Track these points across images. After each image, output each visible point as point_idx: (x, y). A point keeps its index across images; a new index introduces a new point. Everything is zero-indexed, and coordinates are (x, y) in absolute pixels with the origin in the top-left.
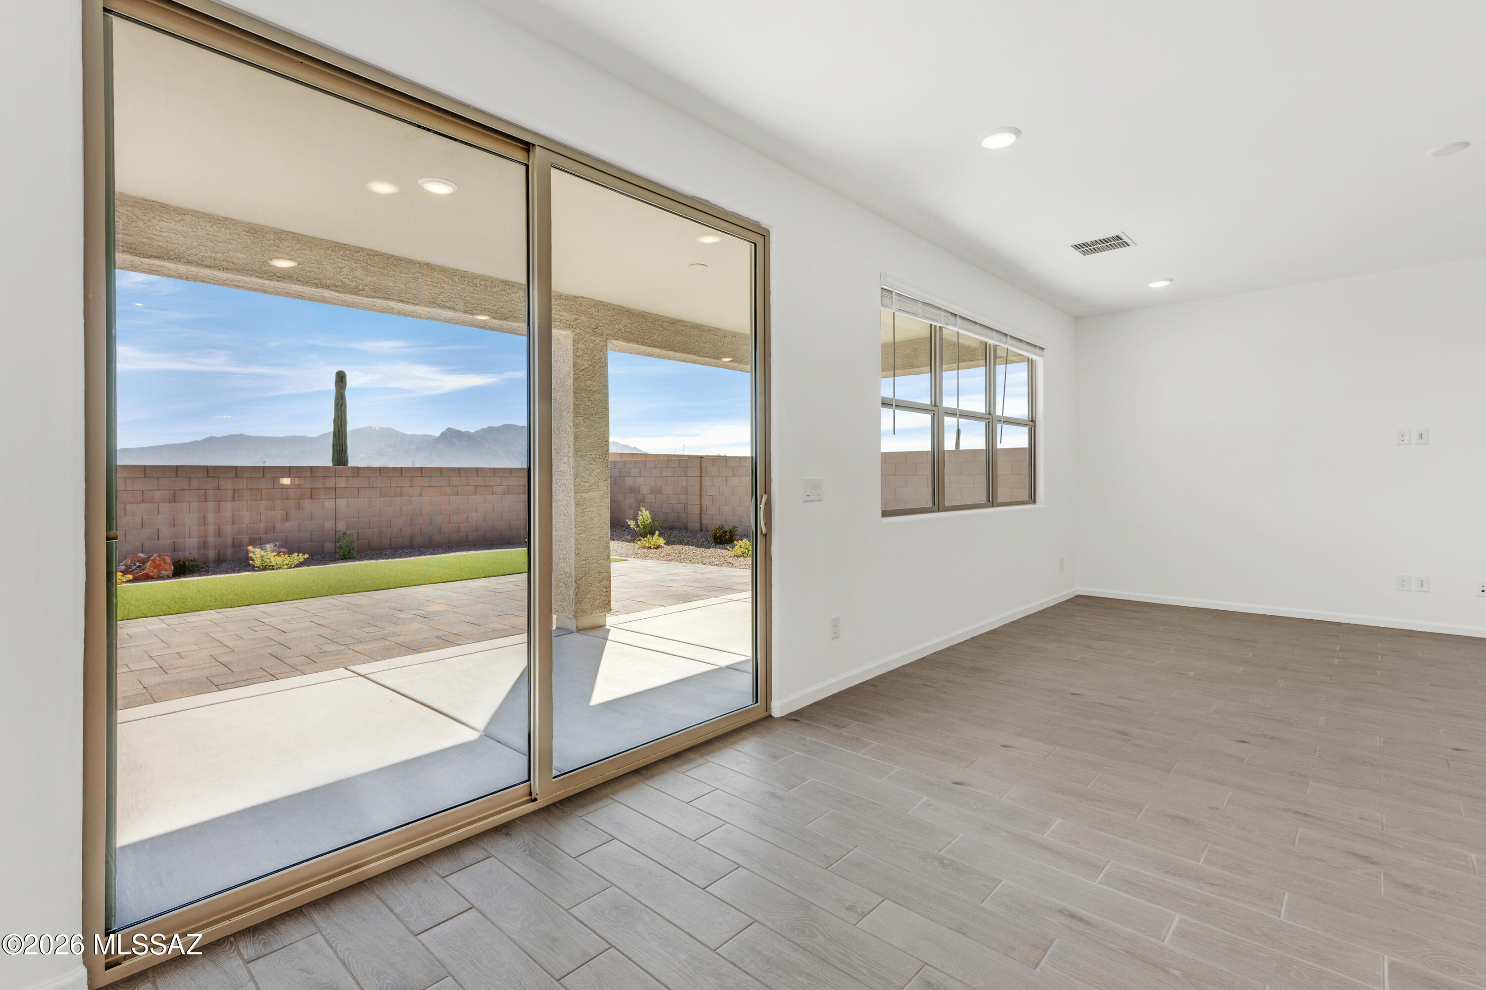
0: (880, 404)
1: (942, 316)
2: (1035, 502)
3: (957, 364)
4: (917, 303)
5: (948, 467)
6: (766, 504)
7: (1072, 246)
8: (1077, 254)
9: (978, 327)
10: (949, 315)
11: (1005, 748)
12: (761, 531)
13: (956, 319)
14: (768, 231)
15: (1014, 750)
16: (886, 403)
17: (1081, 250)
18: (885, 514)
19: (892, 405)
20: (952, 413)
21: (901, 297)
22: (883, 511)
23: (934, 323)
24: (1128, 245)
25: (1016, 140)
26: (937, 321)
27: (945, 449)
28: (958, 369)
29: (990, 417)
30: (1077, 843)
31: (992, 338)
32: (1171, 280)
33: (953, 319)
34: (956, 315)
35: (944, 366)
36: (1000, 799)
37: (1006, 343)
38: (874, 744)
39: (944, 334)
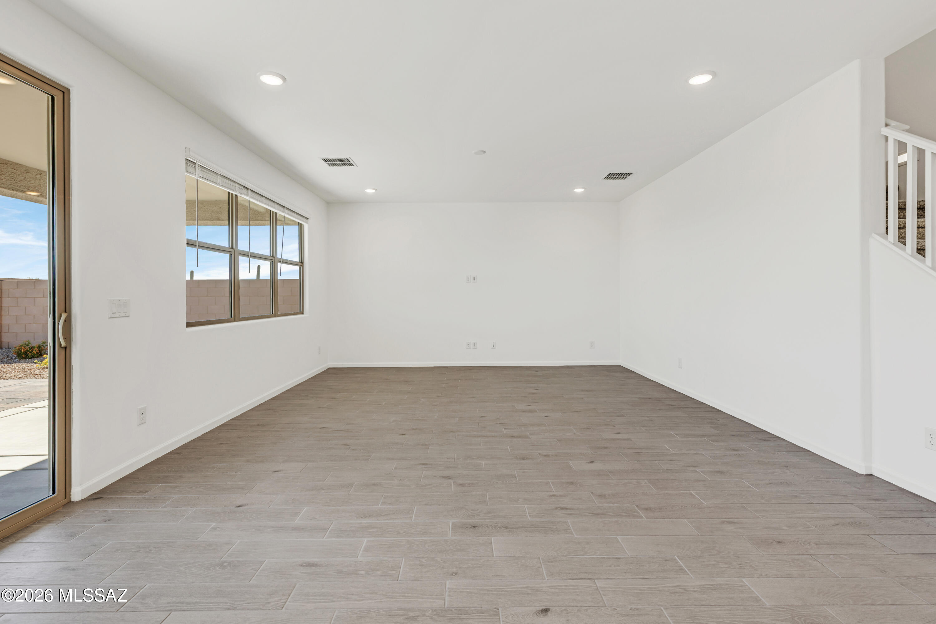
0: (185, 245)
1: (237, 187)
2: (303, 313)
3: (249, 222)
4: (217, 175)
5: (242, 291)
6: (65, 321)
7: (322, 159)
8: (325, 164)
9: (264, 199)
10: (242, 188)
11: (276, 473)
12: (60, 344)
13: (248, 191)
14: (69, 90)
15: (281, 472)
16: (190, 244)
17: (327, 163)
18: (189, 325)
19: (196, 245)
20: (245, 254)
21: (203, 169)
22: (187, 323)
23: (231, 192)
24: (353, 166)
25: (283, 84)
26: (233, 190)
27: (240, 279)
28: (250, 225)
29: (273, 258)
30: (315, 518)
31: (274, 208)
32: (376, 190)
33: (245, 191)
34: (247, 189)
35: (239, 222)
36: (269, 507)
37: (284, 212)
38: (174, 497)
39: (238, 200)
